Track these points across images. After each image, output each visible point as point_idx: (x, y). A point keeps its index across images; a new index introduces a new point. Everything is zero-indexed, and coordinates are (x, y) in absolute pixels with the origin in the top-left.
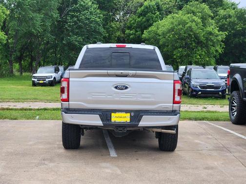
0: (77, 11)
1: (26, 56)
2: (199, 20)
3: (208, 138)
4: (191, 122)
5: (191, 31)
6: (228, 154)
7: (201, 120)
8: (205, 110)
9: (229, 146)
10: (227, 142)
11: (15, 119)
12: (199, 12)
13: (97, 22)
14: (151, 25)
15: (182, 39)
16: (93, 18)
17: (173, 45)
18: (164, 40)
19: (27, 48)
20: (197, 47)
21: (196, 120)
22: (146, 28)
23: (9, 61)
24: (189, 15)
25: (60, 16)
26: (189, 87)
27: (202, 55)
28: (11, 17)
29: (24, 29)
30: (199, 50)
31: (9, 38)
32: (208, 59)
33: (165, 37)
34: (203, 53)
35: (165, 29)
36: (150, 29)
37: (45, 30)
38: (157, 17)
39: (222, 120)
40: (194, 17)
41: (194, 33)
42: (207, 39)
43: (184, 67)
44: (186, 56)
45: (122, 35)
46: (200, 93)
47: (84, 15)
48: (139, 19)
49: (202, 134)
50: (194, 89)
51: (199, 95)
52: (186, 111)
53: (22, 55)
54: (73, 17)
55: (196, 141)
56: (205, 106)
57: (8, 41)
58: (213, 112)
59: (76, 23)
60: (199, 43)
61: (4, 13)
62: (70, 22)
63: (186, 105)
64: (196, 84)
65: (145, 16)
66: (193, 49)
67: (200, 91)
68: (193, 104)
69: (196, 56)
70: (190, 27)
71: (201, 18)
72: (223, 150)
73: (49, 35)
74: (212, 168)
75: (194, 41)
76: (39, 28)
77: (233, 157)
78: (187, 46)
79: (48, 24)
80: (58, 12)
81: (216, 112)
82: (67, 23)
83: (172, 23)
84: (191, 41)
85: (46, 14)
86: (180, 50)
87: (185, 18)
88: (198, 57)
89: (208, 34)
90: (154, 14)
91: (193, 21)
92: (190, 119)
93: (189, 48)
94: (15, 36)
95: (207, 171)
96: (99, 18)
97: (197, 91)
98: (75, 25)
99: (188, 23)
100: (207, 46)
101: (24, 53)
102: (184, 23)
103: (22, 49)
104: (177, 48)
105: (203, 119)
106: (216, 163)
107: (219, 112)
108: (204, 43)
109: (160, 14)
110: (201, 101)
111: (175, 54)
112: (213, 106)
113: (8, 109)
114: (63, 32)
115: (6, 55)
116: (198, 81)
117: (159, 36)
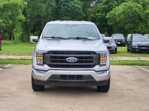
0: (67, 2)
1: (37, 29)
2: (141, 6)
3: (134, 75)
4: (127, 66)
5: (136, 13)
6: (142, 83)
7: (133, 65)
8: (139, 60)
9: (145, 79)
10: (144, 77)
11: (27, 64)
12: (141, 1)
13: (79, 8)
14: (111, 10)
15: (130, 18)
16: (76, 5)
17: (125, 22)
18: (119, 19)
19: (38, 24)
20: (139, 23)
21: (131, 65)
22: (108, 11)
23: (27, 32)
24: (135, 3)
25: (57, 5)
26: (131, 47)
27: (143, 27)
28: (28, 6)
29: (35, 13)
30: (140, 24)
31: (27, 19)
32: (146, 30)
33: (120, 17)
34: (143, 26)
35: (119, 12)
36: (111, 12)
37: (48, 14)
38: (115, 5)
39: (146, 65)
40: (138, 4)
41: (138, 14)
42: (146, 18)
43: (131, 35)
44: (132, 28)
45: (94, 16)
46: (137, 50)
47: (71, 4)
48: (104, 6)
49: (131, 72)
50: (133, 47)
51: (137, 51)
52: (127, 60)
53: (35, 29)
54: (64, 5)
55: (126, 76)
56: (140, 58)
57: (26, 21)
58: (143, 61)
59: (66, 9)
60: (141, 20)
61: (24, 4)
62: (63, 9)
63: (128, 57)
64: (135, 44)
65: (108, 4)
66: (137, 24)
67: (137, 49)
68: (133, 57)
69: (139, 28)
70: (135, 10)
71: (143, 5)
72: (140, 81)
73: (50, 16)
74: (131, 90)
75: (138, 19)
76: (44, 12)
77: (145, 85)
78: (133, 22)
79: (50, 10)
80: (55, 3)
81: (145, 61)
82: (61, 9)
83: (124, 8)
84: (136, 19)
85: (49, 4)
86: (129, 24)
87: (132, 5)
88: (140, 29)
89: (146, 14)
90: (114, 3)
91: (137, 6)
92: (127, 65)
93: (134, 23)
94: (31, 18)
95: (128, 91)
96: (80, 6)
97: (136, 49)
98: (66, 10)
99: (134, 8)
100: (146, 22)
101: (36, 27)
102: (131, 8)
103: (35, 25)
104: (127, 23)
105: (135, 65)
106: (134, 87)
107: (147, 61)
108: (144, 20)
109: (117, 2)
110: (138, 55)
111: (126, 27)
112: (145, 57)
113: (24, 59)
114: (58, 15)
115: (26, 29)
116: (137, 43)
117: (116, 16)
